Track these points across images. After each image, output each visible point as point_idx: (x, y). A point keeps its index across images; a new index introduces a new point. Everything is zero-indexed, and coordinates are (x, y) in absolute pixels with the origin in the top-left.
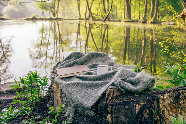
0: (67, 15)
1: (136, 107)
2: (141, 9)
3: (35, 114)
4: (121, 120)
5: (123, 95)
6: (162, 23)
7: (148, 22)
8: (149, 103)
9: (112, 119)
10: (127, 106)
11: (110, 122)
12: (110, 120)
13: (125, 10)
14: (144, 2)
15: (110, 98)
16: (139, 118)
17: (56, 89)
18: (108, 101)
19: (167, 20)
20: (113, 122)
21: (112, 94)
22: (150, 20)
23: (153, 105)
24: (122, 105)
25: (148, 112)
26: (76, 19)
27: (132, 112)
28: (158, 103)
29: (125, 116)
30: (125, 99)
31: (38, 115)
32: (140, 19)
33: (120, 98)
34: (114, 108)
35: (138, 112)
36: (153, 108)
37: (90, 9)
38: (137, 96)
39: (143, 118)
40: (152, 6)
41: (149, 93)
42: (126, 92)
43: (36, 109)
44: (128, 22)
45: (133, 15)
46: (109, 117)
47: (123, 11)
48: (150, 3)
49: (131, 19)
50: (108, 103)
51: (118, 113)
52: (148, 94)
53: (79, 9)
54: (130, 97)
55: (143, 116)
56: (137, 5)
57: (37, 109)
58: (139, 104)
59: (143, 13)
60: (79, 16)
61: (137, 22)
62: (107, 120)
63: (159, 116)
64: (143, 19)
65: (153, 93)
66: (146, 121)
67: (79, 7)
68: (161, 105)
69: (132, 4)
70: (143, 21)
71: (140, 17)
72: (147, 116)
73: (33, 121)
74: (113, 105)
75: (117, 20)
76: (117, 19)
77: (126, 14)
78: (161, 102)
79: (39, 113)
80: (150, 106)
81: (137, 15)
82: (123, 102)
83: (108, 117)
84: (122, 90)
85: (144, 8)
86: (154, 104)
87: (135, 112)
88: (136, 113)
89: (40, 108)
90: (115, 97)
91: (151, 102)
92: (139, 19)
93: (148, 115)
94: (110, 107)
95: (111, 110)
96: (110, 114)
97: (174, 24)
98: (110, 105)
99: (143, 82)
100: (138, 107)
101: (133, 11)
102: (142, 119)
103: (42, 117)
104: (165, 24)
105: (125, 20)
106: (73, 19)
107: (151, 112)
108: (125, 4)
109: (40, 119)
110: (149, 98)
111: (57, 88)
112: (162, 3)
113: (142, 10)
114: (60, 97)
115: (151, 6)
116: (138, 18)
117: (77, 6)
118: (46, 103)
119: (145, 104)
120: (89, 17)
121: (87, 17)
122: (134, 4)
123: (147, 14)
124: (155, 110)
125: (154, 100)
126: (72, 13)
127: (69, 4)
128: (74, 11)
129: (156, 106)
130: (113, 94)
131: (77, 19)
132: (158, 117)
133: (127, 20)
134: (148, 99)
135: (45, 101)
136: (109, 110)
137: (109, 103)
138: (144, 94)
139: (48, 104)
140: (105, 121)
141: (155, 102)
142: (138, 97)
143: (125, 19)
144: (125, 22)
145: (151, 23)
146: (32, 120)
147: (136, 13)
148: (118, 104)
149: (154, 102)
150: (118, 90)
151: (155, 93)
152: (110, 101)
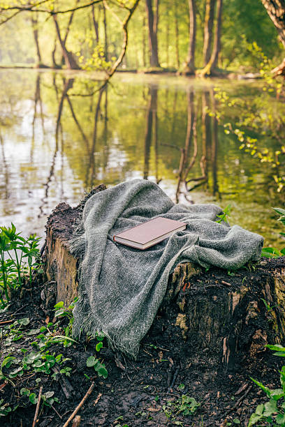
0: (7, 56)
1: (232, 297)
2: (181, 42)
3: (16, 316)
4: (205, 324)
5: (204, 274)
6: (231, 76)
7: (200, 73)
8: (256, 288)
9: (187, 323)
10: (215, 297)
11: (183, 329)
12: (183, 325)
13: (145, 45)
14: (189, 26)
15: (181, 282)
16: (239, 318)
17: (64, 264)
18: (178, 289)
19: (242, 67)
20: (189, 330)
21: (185, 273)
22: (203, 68)
23: (263, 291)
24: (205, 294)
25: (256, 306)
26: (32, 68)
27: (225, 307)
28: (273, 286)
29: (212, 316)
30: (210, 282)
31: (23, 316)
32: (179, 65)
33: (201, 281)
34: (190, 301)
35: (237, 307)
36: (264, 298)
37: (63, 43)
38: (233, 274)
39: (247, 318)
40: (207, 37)
41: (254, 268)
42: (210, 269)
43: (15, 303)
44: (153, 72)
45: (162, 55)
46: (181, 320)
47: (140, 46)
48: (203, 28)
49: (159, 65)
50: (177, 291)
51: (198, 310)
52: (252, 269)
53: (37, 43)
54: (219, 278)
55: (246, 314)
56: (173, 32)
57: (19, 304)
58: (239, 292)
59: (186, 51)
60: (36, 58)
61: (173, 74)
62: (177, 324)
63: (276, 312)
64: (188, 65)
65: (260, 266)
66: (252, 324)
67: (36, 37)
68: (277, 290)
69: (161, 31)
70: (188, 70)
71: (179, 62)
72: (255, 314)
73: (16, 331)
74: (188, 296)
75: (128, 69)
76: (127, 66)
77: (147, 55)
78: (277, 284)
79: (24, 311)
80: (259, 293)
81: (173, 55)
82: (207, 288)
83: (178, 320)
84: (204, 266)
85: (189, 40)
86: (265, 289)
87: (231, 307)
88: (233, 309)
89: (24, 302)
90: (191, 278)
91: (258, 285)
92: (176, 66)
93: (256, 311)
94: (183, 300)
95: (185, 305)
96: (183, 313)
97: (257, 78)
98: (183, 297)
99: (244, 248)
100: (236, 298)
101: (163, 46)
102: (244, 321)
103: (33, 320)
104: (236, 77)
105: (145, 69)
106: (23, 68)
107: (261, 305)
108: (145, 31)
109: (29, 327)
110: (254, 279)
111: (65, 262)
112: (228, 28)
113: (184, 45)
114: (74, 280)
115: (204, 36)
116: (174, 64)
117: (32, 35)
118: (37, 290)
119: (249, 291)
120: (63, 61)
121: (58, 62)
122: (164, 30)
123: (196, 53)
124: (267, 300)
125: (265, 281)
126: (19, 51)
127: (13, 29)
128: (24, 47)
129: (269, 293)
130: (187, 274)
131: (35, 65)
132: (273, 313)
133: (151, 69)
134: (252, 280)
135: (33, 287)
136: (181, 305)
137: (179, 292)
138: (245, 270)
139: (42, 294)
140: (174, 326)
141: (268, 286)
142: (234, 277)
143: (145, 64)
144: (147, 73)
145: (206, 76)
146: (12, 328)
147: (171, 51)
148: (199, 293)
149: (264, 286)
150: (196, 265)
151: (263, 267)
152: (182, 288)
